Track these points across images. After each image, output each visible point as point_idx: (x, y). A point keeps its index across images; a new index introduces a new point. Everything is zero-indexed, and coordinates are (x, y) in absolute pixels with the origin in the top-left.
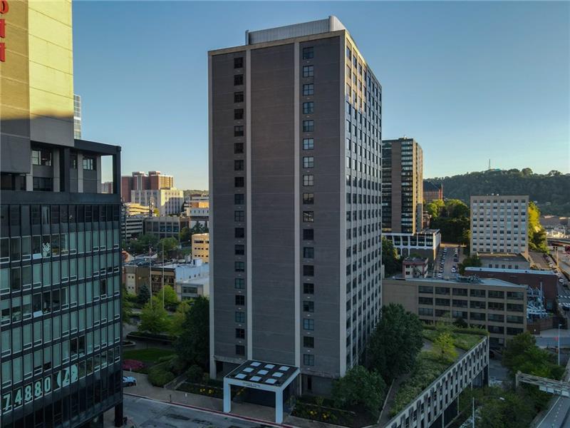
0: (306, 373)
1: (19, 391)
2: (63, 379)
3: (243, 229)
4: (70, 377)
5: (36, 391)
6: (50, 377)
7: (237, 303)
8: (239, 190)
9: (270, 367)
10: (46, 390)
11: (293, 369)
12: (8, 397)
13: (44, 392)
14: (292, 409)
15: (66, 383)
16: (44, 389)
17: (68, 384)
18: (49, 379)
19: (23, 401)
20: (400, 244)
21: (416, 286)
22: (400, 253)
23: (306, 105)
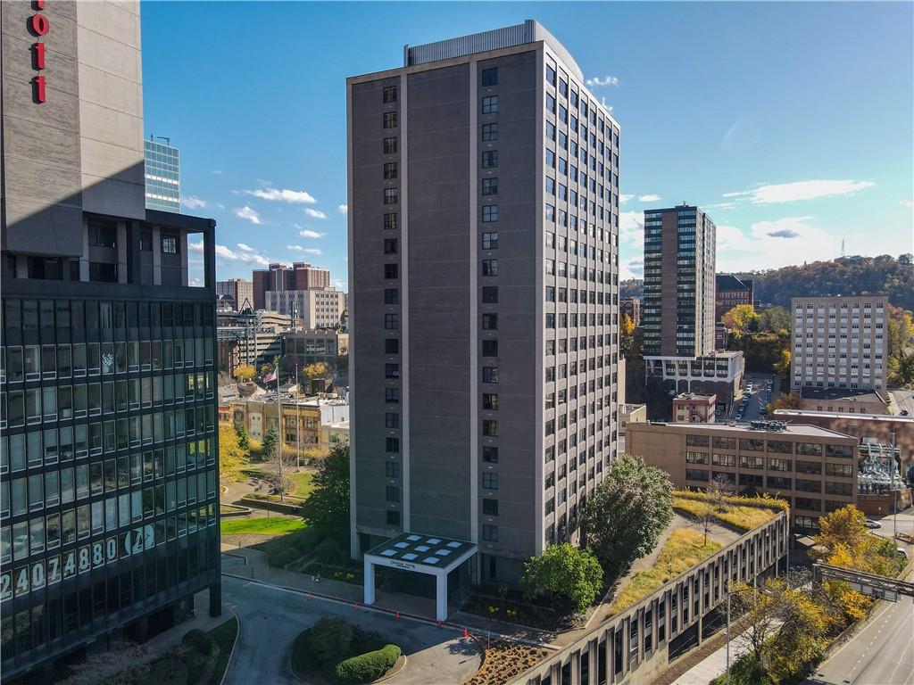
0: (486, 552)
1: (71, 555)
2: (133, 544)
3: (397, 340)
4: (142, 541)
5: (95, 557)
6: (115, 539)
7: (389, 449)
8: (391, 284)
9: (434, 541)
10: (110, 557)
11: (466, 546)
12: (55, 562)
13: (107, 559)
14: (463, 602)
15: (137, 550)
16: (106, 555)
17: (141, 550)
18: (113, 542)
19: (77, 569)
20: (674, 374)
21: (682, 435)
22: (674, 388)
23: (486, 156)
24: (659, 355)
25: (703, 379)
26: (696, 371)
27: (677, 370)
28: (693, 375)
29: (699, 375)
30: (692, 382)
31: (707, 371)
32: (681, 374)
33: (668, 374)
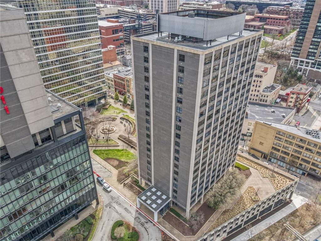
1: (52, 210)
2: (69, 201)
3: (150, 135)
5: (59, 207)
6: (63, 202)
7: (148, 163)
8: (148, 118)
9: (159, 193)
11: (168, 198)
16: (62, 206)
17: (72, 201)
19: (54, 212)
20: (302, 65)
21: (275, 130)
22: (301, 71)
23: (179, 89)
24: (298, 57)
25: (315, 69)
26: (313, 66)
27: (304, 64)
28: (311, 67)
29: (314, 67)
30: (310, 70)
31: (318, 66)
32: (306, 66)
33: (300, 65)
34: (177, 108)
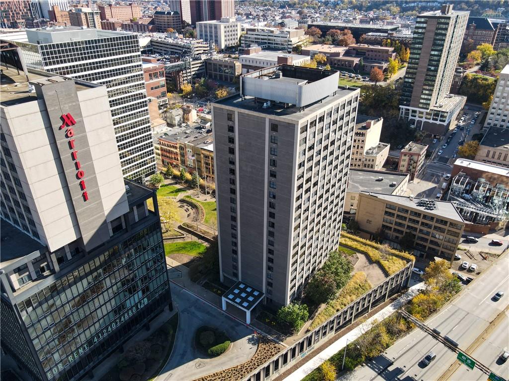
1: (122, 317)
2: (140, 306)
3: (235, 217)
4: (144, 303)
5: (130, 314)
6: (135, 307)
7: (233, 253)
8: (233, 196)
9: (249, 290)
11: (261, 294)
12: (118, 320)
13: (133, 313)
17: (144, 306)
19: (125, 319)
20: (415, 116)
21: (384, 203)
22: (414, 124)
23: (272, 161)
24: (409, 106)
25: (431, 121)
26: (428, 116)
27: (417, 114)
28: (426, 118)
29: (429, 119)
30: (425, 122)
31: (434, 117)
32: (419, 117)
33: (412, 116)
34: (270, 183)
